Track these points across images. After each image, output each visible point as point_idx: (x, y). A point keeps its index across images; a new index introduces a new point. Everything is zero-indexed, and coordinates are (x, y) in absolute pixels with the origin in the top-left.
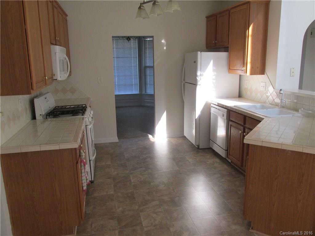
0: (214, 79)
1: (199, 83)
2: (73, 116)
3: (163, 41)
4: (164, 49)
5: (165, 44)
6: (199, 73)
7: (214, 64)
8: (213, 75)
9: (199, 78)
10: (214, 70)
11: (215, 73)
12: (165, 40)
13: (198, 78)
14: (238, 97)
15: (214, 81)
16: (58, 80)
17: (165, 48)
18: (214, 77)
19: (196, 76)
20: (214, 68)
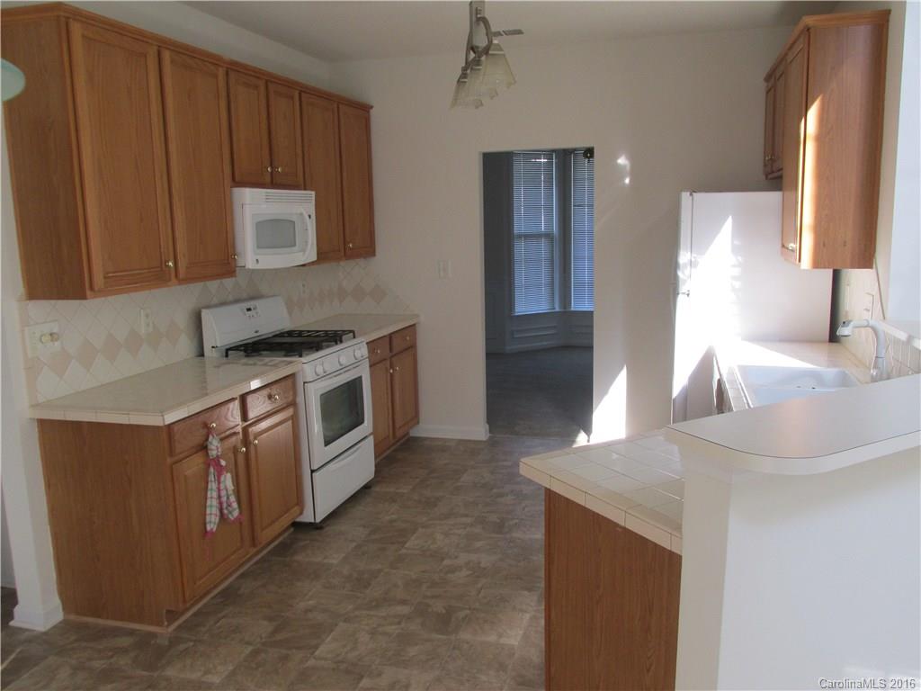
0: (734, 278)
1: (683, 288)
2: (286, 356)
3: (622, 161)
4: (624, 184)
5: (628, 168)
6: (684, 257)
7: (738, 230)
8: (734, 266)
9: (683, 273)
10: (735, 250)
11: (740, 258)
12: (627, 158)
13: (680, 273)
14: (828, 338)
15: (737, 284)
16: (247, 267)
17: (627, 181)
18: (737, 271)
19: (675, 265)
20: (736, 242)
